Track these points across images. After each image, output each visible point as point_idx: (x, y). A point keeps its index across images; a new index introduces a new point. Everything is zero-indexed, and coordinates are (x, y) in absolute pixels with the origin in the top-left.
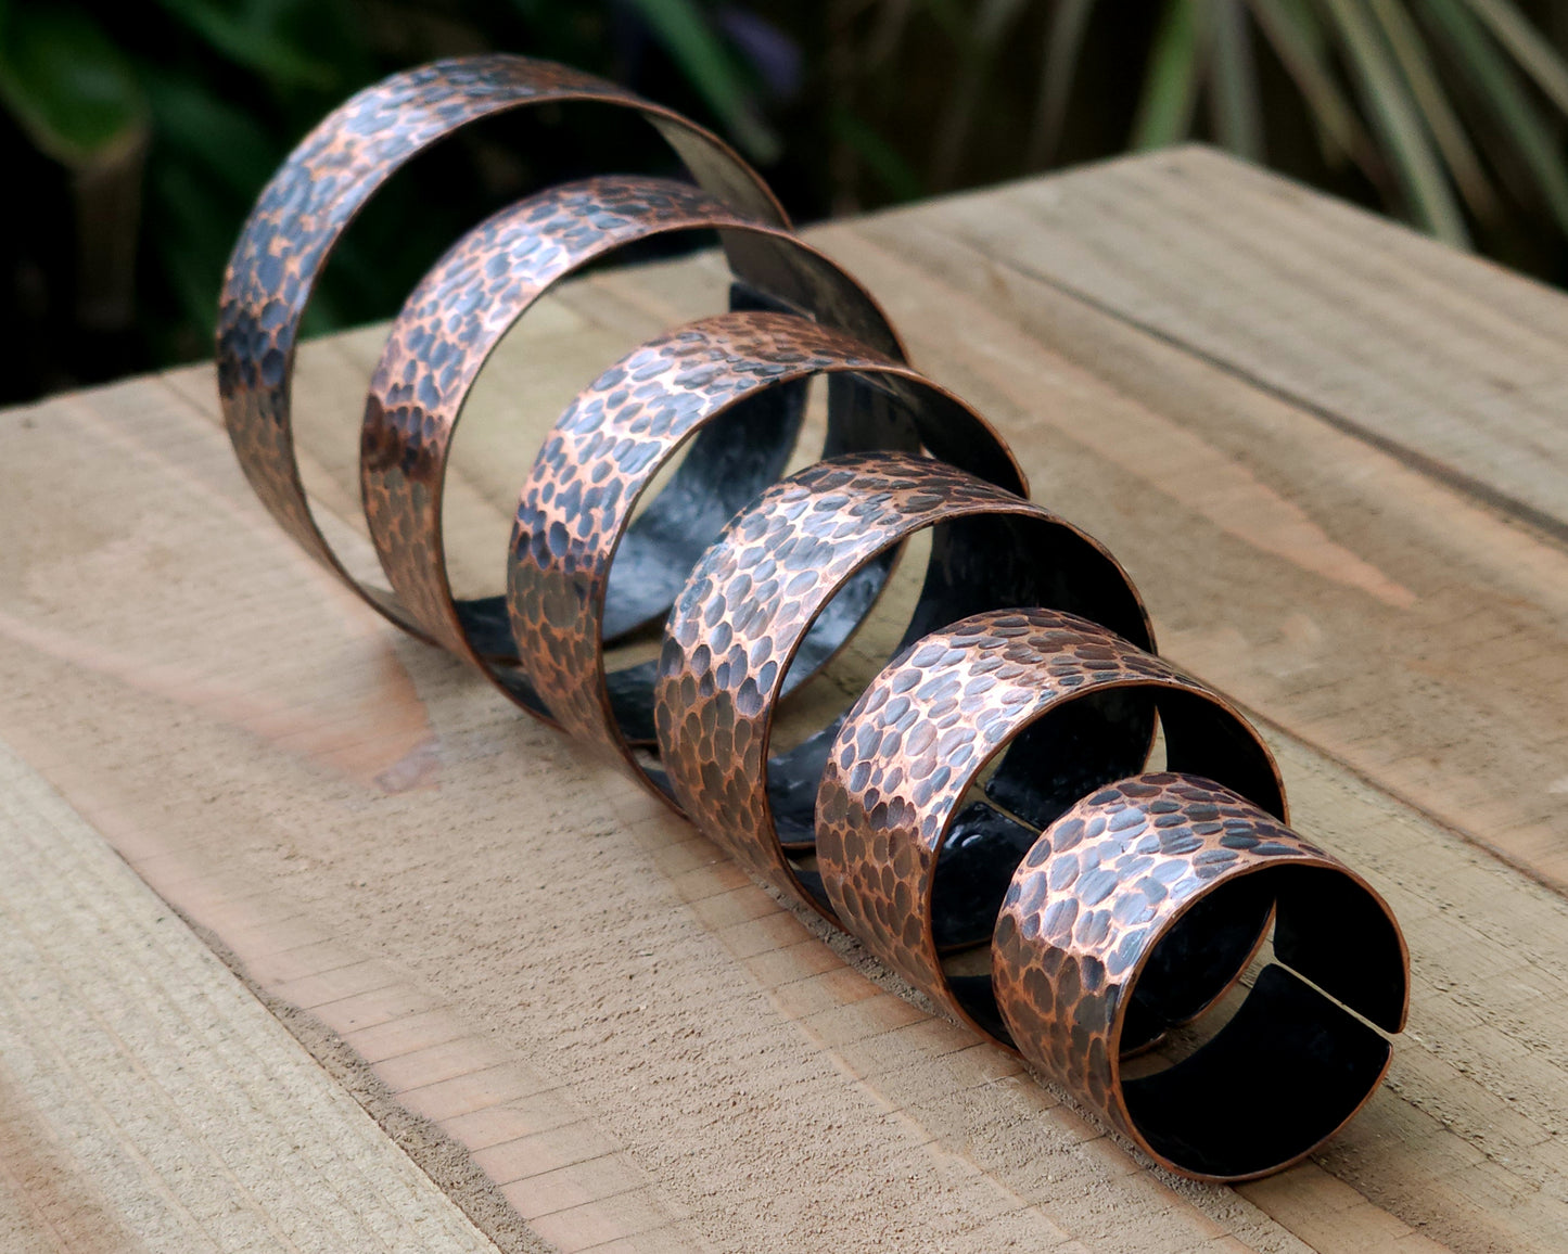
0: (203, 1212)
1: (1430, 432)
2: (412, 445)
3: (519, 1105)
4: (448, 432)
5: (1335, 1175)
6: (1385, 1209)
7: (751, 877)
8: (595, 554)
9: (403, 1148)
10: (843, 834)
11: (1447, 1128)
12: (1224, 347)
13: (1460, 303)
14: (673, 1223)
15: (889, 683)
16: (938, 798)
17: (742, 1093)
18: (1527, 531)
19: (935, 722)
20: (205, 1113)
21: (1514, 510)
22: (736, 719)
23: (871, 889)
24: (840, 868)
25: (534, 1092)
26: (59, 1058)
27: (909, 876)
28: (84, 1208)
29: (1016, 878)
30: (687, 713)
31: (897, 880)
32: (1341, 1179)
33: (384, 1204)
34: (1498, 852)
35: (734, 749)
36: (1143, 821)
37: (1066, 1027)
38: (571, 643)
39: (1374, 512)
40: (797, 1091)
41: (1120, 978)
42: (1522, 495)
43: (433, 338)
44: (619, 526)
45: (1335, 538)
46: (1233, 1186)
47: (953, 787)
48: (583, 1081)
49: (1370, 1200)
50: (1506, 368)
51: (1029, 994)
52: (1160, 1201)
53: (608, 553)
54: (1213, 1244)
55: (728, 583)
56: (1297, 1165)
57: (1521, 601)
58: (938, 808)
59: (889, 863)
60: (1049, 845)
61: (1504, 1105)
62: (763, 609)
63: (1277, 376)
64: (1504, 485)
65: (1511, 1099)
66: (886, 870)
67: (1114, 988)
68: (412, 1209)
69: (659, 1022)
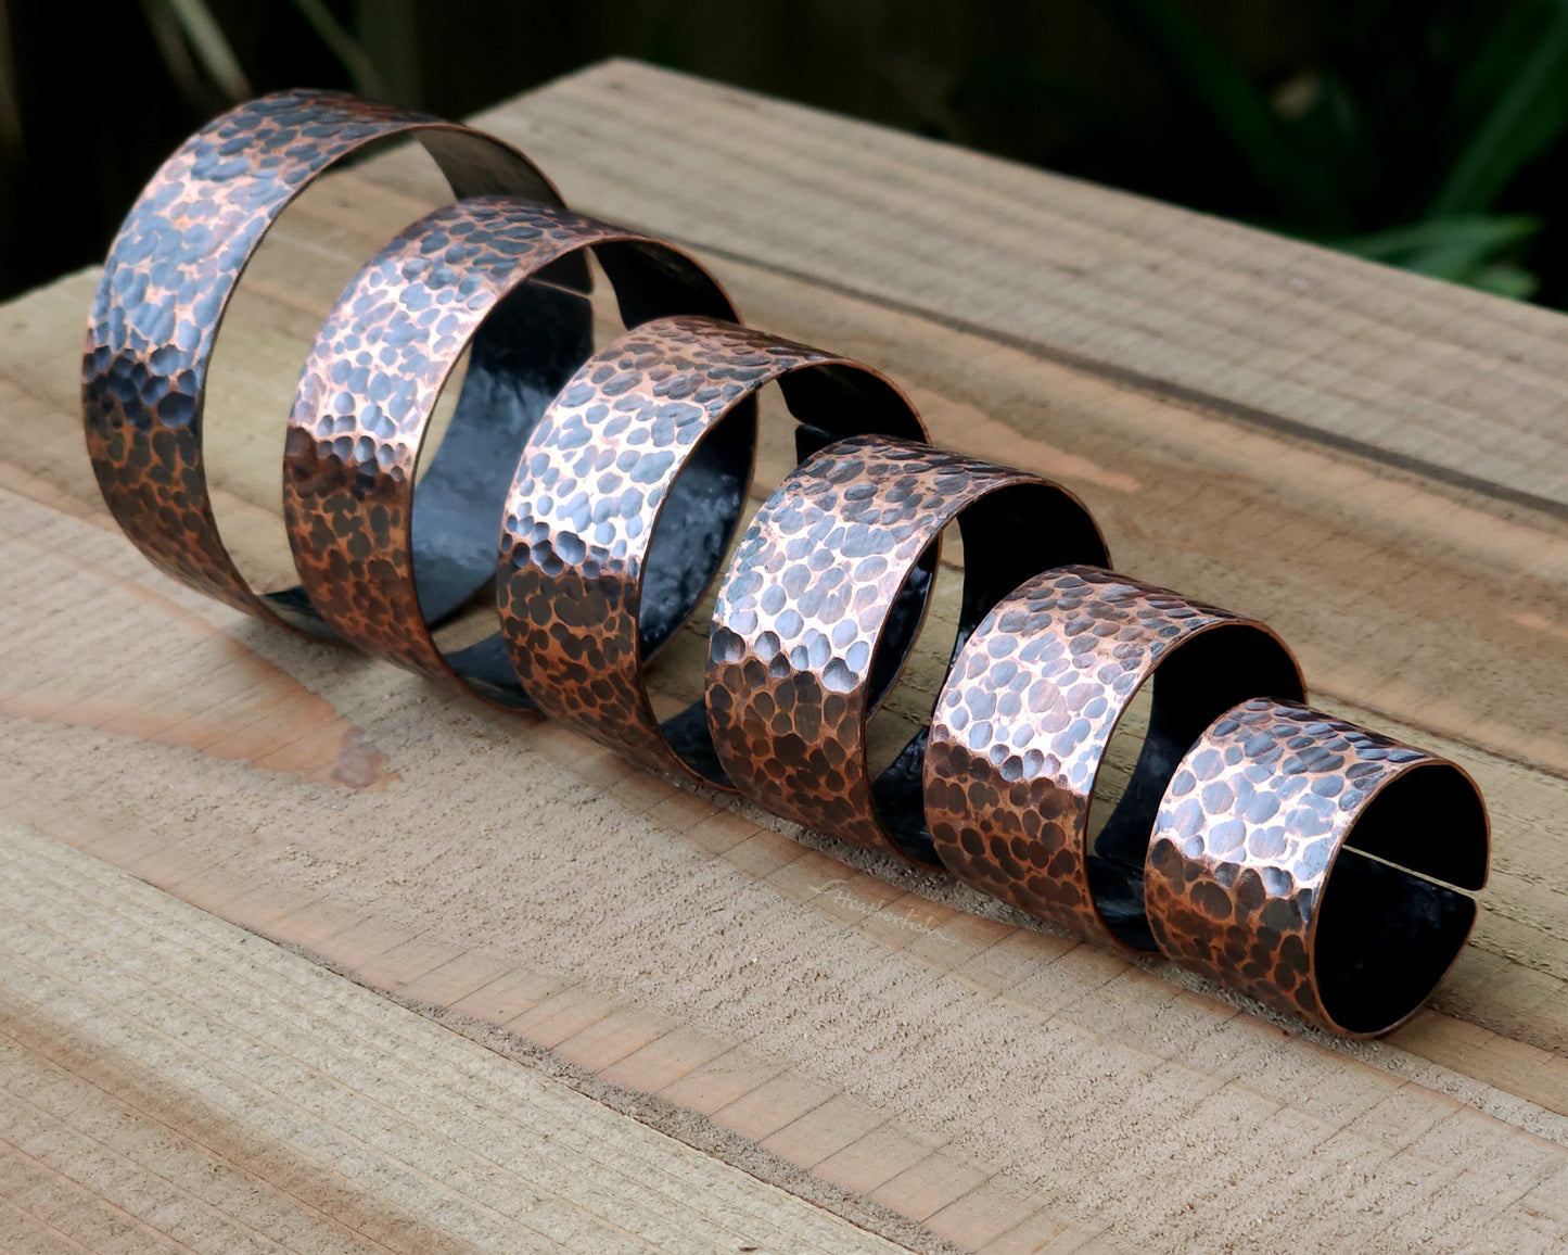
0: (508, 1209)
1: (1038, 321)
2: (368, 473)
3: (715, 1065)
4: (413, 458)
5: (1454, 1016)
6: (1516, 1039)
7: (758, 822)
8: (625, 558)
9: (642, 1122)
10: (966, 787)
11: (1514, 962)
12: (796, 261)
13: (976, 194)
14: (936, 1151)
15: (983, 648)
16: (1082, 748)
17: (905, 1023)
18: (1187, 409)
19: (1053, 680)
20: (435, 1117)
21: (1164, 389)
22: (825, 695)
23: (1006, 830)
24: (962, 814)
25: (719, 1053)
26: (257, 1087)
27: (1061, 817)
28: (397, 1225)
29: (1163, 806)
30: (754, 692)
31: (1044, 821)
32: (1461, 1019)
33: (667, 1175)
34: (1380, 710)
35: (823, 721)
36: (1274, 745)
37: (1251, 929)
38: (599, 642)
39: (1044, 405)
40: (953, 1015)
41: (1313, 883)
42: (1165, 374)
43: (366, 372)
44: (649, 532)
45: (1026, 434)
46: (1378, 1038)
47: (1097, 736)
48: (755, 1036)
49: (1497, 1033)
50: (1063, 253)
51: (1198, 904)
52: (1329, 1064)
53: (642, 557)
54: (1401, 1091)
55: (780, 574)
56: (1417, 1014)
57: (1231, 477)
58: (1085, 757)
59: (1032, 807)
60: (1191, 776)
61: (1545, 935)
62: (833, 596)
63: (864, 284)
64: (1143, 367)
65: (1547, 928)
66: (1030, 814)
67: (1306, 892)
68: (698, 1178)
69: (780, 971)
